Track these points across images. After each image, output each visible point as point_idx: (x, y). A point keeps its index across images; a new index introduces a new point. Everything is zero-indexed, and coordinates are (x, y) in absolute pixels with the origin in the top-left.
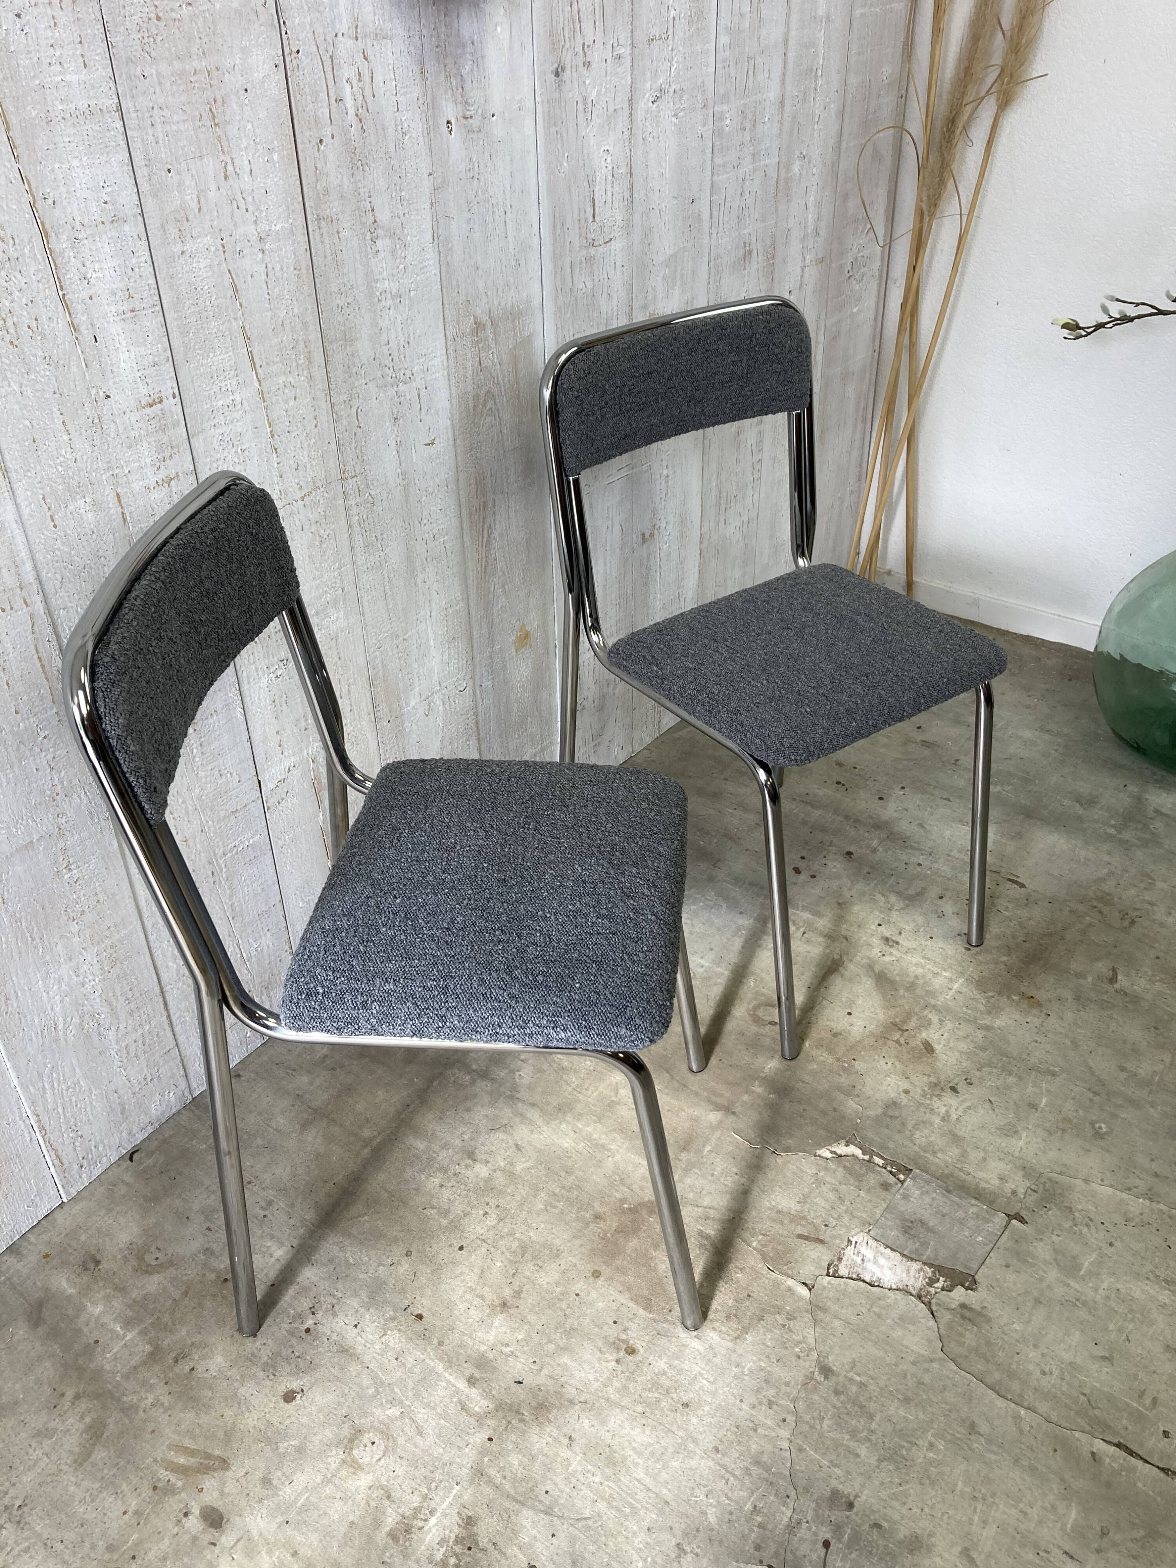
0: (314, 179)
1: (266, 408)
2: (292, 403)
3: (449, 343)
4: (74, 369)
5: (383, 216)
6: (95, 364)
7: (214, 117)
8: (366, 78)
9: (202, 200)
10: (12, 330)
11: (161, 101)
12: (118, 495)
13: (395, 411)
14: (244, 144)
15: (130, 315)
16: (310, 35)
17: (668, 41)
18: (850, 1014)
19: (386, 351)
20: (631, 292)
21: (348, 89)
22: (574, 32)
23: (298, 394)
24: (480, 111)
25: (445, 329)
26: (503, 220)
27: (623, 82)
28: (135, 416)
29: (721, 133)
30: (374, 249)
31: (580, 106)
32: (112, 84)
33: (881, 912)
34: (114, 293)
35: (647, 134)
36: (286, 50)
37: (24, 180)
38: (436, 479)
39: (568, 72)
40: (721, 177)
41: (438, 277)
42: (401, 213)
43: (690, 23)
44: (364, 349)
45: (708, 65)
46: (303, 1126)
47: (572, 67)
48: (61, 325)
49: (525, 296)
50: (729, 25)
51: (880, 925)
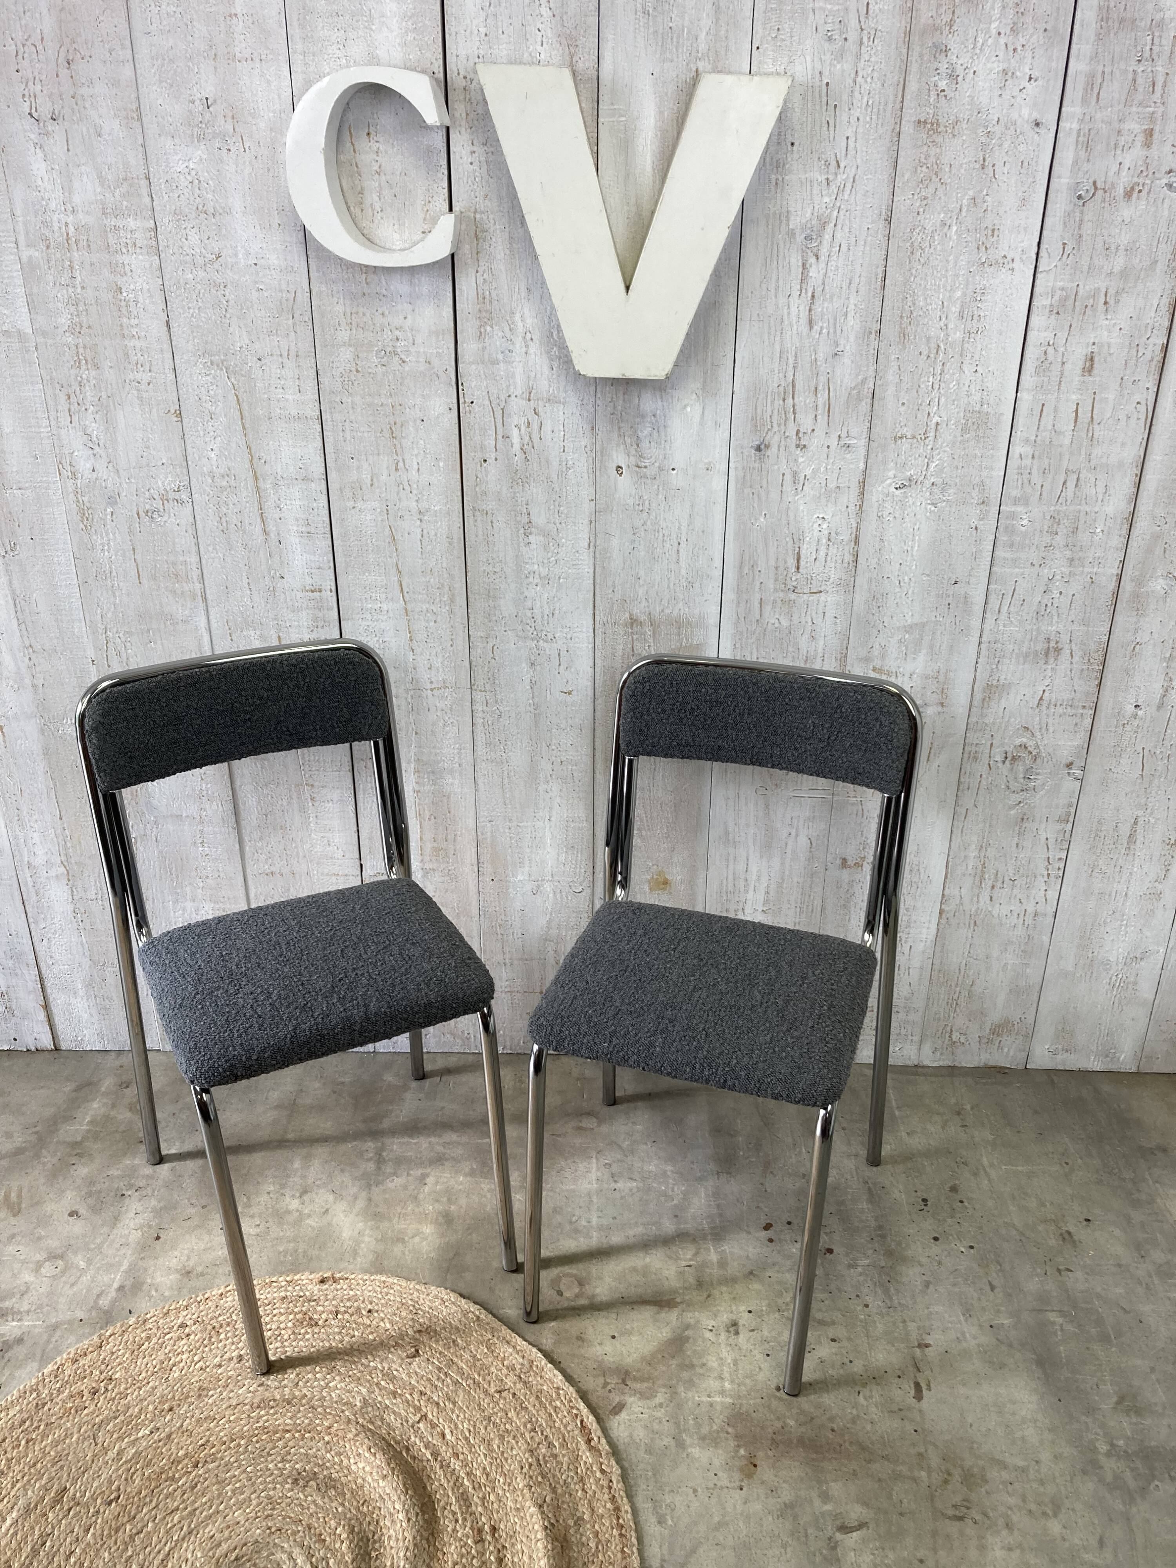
0: (474, 483)
1: (408, 621)
2: (432, 624)
3: (597, 625)
4: (262, 555)
5: (540, 519)
6: (277, 557)
7: (393, 433)
8: (535, 426)
9: (375, 480)
10: (224, 524)
11: (353, 418)
13: (533, 658)
14: (416, 452)
15: (305, 534)
16: (485, 393)
17: (927, 441)
18: (613, 1337)
19: (529, 614)
20: (845, 642)
21: (515, 432)
22: (786, 420)
23: (439, 620)
24: (657, 464)
25: (594, 614)
26: (675, 549)
27: (852, 466)
28: (299, 595)
29: (1011, 531)
30: (527, 540)
31: (788, 478)
32: (317, 404)
33: (769, 1305)
34: (297, 520)
35: (886, 513)
36: (461, 401)
37: (248, 447)
38: (569, 721)
39: (774, 449)
40: (1007, 570)
41: (592, 575)
42: (558, 522)
43: (965, 430)
44: (506, 607)
45: (992, 469)
46: (277, 1107)
47: (779, 446)
48: (258, 529)
49: (697, 612)
50: (1033, 438)
51: (750, 1312)
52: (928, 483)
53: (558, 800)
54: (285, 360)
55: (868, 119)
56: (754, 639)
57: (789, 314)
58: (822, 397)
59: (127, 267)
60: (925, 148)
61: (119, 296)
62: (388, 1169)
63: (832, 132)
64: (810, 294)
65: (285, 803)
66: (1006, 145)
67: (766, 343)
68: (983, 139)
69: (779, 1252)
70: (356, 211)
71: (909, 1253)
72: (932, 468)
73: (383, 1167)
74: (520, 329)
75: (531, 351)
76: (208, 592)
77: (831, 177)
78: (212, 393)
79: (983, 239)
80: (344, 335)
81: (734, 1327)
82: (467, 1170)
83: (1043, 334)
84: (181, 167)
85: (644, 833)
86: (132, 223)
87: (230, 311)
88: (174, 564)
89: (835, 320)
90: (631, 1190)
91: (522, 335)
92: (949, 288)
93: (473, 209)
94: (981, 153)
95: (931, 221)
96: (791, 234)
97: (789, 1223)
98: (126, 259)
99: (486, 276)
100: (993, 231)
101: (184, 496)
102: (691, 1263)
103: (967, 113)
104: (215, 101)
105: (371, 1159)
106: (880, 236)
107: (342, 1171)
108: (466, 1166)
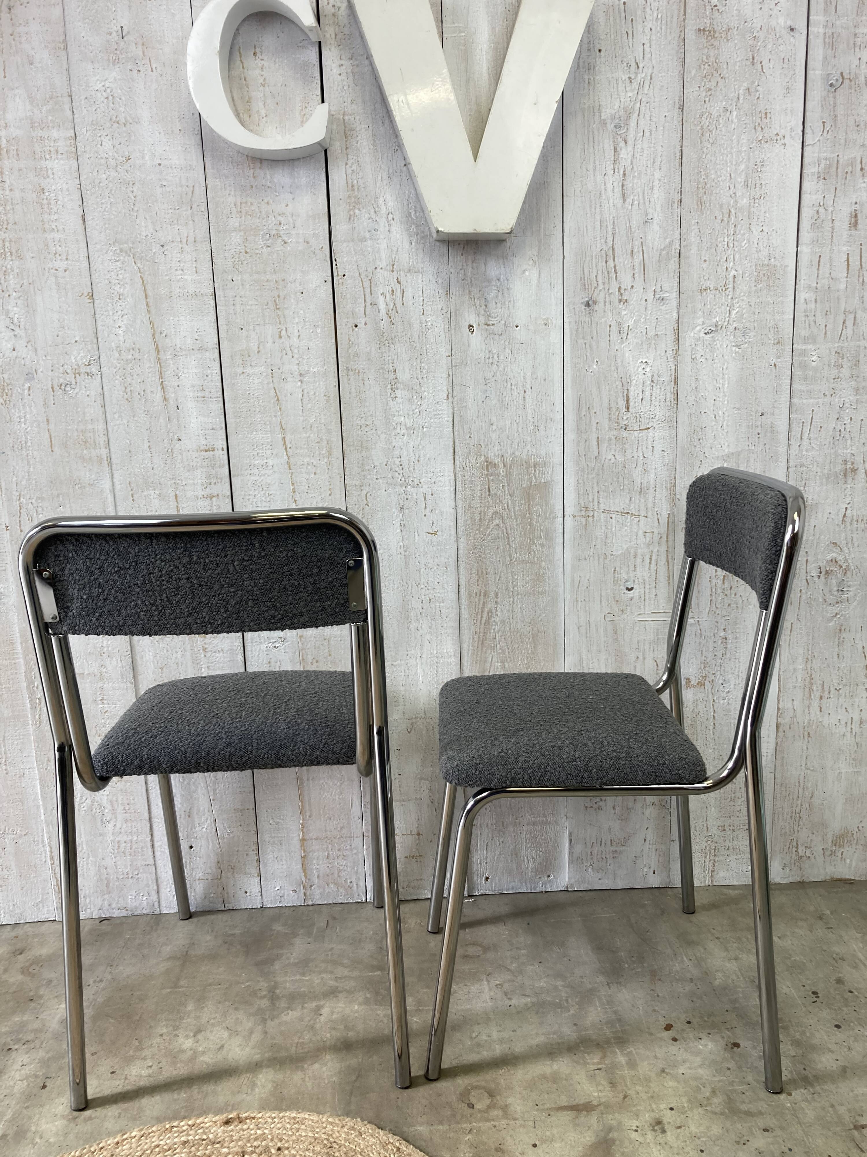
0: (347, 346)
1: (292, 474)
2: (312, 476)
3: (457, 469)
4: (161, 420)
5: (404, 376)
6: (175, 421)
7: (276, 305)
8: (398, 294)
9: (261, 347)
10: (129, 393)
11: (242, 293)
12: (176, 496)
13: (402, 503)
14: (297, 320)
15: (200, 399)
16: (355, 267)
17: (727, 292)
18: (535, 1146)
19: (397, 461)
20: (673, 472)
21: (382, 298)
22: (609, 279)
23: (318, 472)
24: (503, 322)
25: (454, 459)
26: (522, 396)
27: (667, 316)
28: (195, 454)
29: (804, 366)
30: (393, 395)
31: (614, 328)
32: (211, 282)
33: (689, 1101)
34: (193, 386)
35: (698, 356)
36: (335, 274)
37: (151, 323)
38: (436, 560)
39: (601, 305)
40: (805, 401)
41: (451, 423)
42: (420, 377)
43: (757, 282)
44: (378, 457)
45: (783, 313)
46: (170, 958)
47: (605, 302)
48: (158, 396)
49: (543, 452)
50: (814, 285)
51: (672, 1109)
52: (731, 328)
53: (428, 637)
54: (185, 246)
55: (659, 29)
56: (593, 475)
57: (605, 189)
58: (638, 257)
59: (50, 171)
60: (706, 50)
61: (43, 196)
62: (283, 1004)
63: (631, 40)
64: (622, 173)
65: (179, 655)
66: (769, 46)
67: (589, 215)
68: (751, 42)
69: (686, 1050)
70: (246, 117)
71: (815, 1041)
72: (734, 313)
73: (277, 1004)
74: (384, 211)
75: (393, 229)
76: (113, 457)
77: (633, 76)
78: (121, 276)
79: (759, 120)
80: (234, 222)
81: (658, 1124)
82: (361, 1000)
83: (814, 197)
84: (99, 86)
85: (506, 665)
86: (55, 133)
87: (137, 205)
88: (84, 432)
89: (644, 193)
90: (526, 1005)
91: (385, 216)
92: (734, 163)
93: (342, 112)
94: (751, 53)
95: (716, 107)
96: (604, 123)
97: (689, 1022)
98: (49, 164)
99: (354, 168)
100: (766, 114)
101: (94, 369)
102: (600, 1066)
103: (736, 22)
104: (128, 32)
105: (265, 996)
106: (675, 122)
107: (236, 1009)
108: (360, 996)
